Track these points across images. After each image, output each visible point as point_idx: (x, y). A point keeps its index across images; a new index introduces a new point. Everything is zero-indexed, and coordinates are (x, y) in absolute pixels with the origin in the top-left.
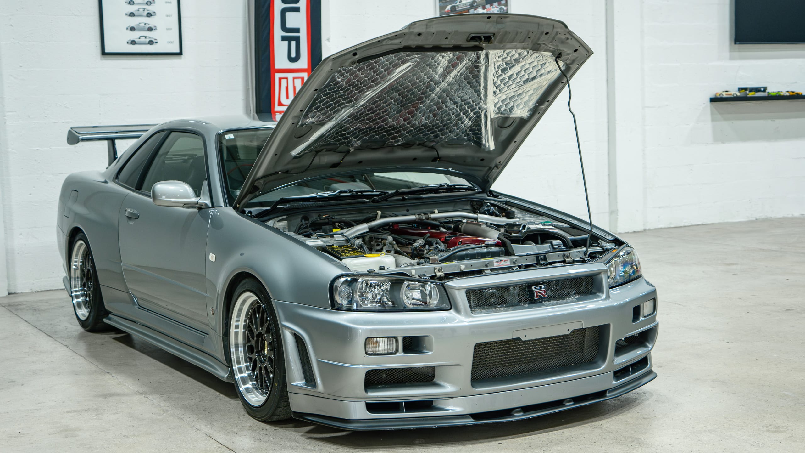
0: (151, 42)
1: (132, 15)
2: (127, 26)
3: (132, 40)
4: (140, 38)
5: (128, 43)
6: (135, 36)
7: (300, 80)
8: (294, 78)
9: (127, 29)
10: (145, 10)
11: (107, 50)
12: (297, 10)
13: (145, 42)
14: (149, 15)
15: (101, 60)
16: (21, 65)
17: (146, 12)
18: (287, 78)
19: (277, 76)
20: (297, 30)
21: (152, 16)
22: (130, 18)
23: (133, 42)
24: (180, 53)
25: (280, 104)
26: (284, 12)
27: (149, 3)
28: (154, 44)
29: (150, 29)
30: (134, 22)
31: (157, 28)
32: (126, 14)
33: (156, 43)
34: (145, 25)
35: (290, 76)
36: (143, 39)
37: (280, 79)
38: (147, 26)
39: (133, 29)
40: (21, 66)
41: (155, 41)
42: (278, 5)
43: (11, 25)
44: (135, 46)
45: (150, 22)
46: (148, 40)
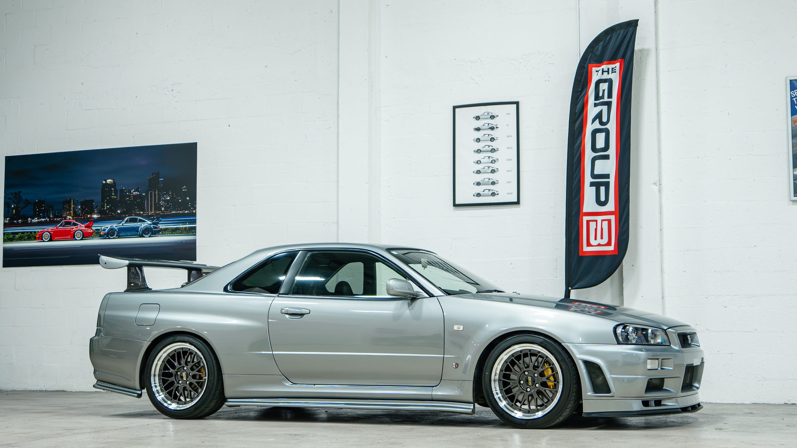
0: (493, 194)
1: (478, 172)
2: (474, 182)
3: (477, 193)
4: (484, 191)
5: (474, 195)
6: (480, 189)
7: (607, 222)
8: (602, 220)
9: (474, 184)
10: (490, 167)
11: (457, 203)
12: (607, 157)
13: (489, 194)
14: (493, 172)
15: (454, 210)
16: (394, 216)
17: (491, 169)
18: (596, 221)
19: (585, 219)
20: (607, 176)
21: (495, 172)
22: (477, 174)
23: (479, 195)
24: (518, 203)
25: (589, 244)
26: (594, 160)
27: (493, 162)
28: (496, 195)
29: (493, 183)
30: (479, 178)
31: (499, 182)
32: (474, 172)
33: (498, 194)
34: (489, 180)
35: (599, 218)
36: (487, 192)
37: (588, 222)
38: (491, 181)
39: (478, 184)
40: (394, 218)
41: (496, 193)
42: (589, 154)
43: (389, 186)
44: (480, 197)
45: (494, 177)
46: (491, 192)
